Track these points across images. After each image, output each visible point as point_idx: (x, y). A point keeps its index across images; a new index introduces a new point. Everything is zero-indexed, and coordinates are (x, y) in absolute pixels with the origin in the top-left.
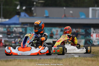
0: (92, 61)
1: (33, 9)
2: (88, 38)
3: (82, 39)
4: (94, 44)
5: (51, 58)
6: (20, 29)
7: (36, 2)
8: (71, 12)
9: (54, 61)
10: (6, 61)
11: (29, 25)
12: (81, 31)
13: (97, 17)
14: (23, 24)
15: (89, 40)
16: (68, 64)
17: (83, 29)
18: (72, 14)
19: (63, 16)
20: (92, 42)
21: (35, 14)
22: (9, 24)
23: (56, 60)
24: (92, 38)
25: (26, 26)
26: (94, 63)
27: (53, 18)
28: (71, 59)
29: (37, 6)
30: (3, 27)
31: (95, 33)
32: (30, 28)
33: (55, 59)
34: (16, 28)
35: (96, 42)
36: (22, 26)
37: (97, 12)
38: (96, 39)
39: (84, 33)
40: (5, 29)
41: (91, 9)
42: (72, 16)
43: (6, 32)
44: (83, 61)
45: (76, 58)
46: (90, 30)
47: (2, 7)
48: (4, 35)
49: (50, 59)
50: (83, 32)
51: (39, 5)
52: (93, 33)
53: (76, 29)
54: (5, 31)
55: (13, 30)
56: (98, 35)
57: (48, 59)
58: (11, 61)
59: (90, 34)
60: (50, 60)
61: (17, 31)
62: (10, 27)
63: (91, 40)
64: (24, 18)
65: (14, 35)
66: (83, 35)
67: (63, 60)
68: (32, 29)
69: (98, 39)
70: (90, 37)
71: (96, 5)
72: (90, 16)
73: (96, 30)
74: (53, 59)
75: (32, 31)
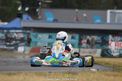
0: (115, 76)
1: (37, 10)
2: (105, 47)
3: (98, 48)
4: (112, 55)
6: (21, 35)
7: (42, 2)
8: (85, 15)
9: (67, 75)
10: (10, 74)
11: (32, 30)
12: (96, 38)
13: (116, 22)
14: (25, 28)
15: (107, 50)
16: (85, 79)
17: (100, 36)
18: (85, 17)
19: (75, 19)
20: (110, 53)
21: (40, 17)
22: (8, 29)
24: (109, 47)
25: (28, 31)
26: (117, 78)
27: (63, 22)
28: (88, 73)
29: (43, 7)
30: (1, 32)
31: (114, 41)
32: (34, 34)
33: (69, 73)
34: (17, 33)
35: (116, 52)
36: (24, 31)
37: (117, 15)
38: (115, 49)
39: (100, 41)
40: (3, 35)
41: (109, 11)
42: (86, 20)
43: (4, 38)
44: (103, 76)
45: (94, 72)
46: (107, 37)
48: (2, 42)
49: (63, 73)
50: (99, 40)
51: (45, 5)
52: (112, 41)
53: (90, 36)
54: (3, 37)
55: (13, 37)
56: (117, 44)
57: (60, 73)
58: (14, 74)
59: (108, 42)
60: (63, 74)
61: (18, 37)
62: (9, 33)
63: (109, 49)
64: (27, 21)
65: (14, 42)
66: (99, 43)
68: (36, 35)
69: (117, 49)
70: (108, 46)
71: (115, 7)
72: (108, 21)
73: (115, 37)
74: (66, 73)
75: (36, 37)
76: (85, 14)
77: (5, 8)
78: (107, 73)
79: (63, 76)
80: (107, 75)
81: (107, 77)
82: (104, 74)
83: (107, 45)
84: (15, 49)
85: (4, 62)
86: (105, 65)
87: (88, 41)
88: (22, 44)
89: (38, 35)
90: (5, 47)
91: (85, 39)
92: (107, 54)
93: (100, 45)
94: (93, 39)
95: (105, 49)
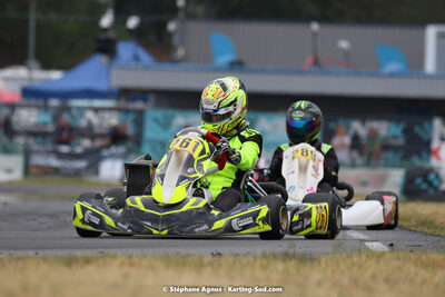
1: (172, 26)
2: (417, 162)
3: (394, 166)
4: (444, 192)
5: (267, 253)
6: (111, 118)
8: (344, 44)
9: (280, 266)
10: (70, 262)
11: (152, 98)
12: (385, 129)
14: (126, 94)
15: (426, 174)
16: (345, 280)
17: (398, 122)
18: (346, 53)
19: (309, 60)
20: (436, 183)
21: (180, 52)
22: (66, 95)
23: (291, 259)
24: (434, 162)
25: (139, 105)
27: (262, 71)
28: (355, 259)
29: (191, 16)
30: (38, 107)
32: (159, 114)
33: (286, 256)
34: (96, 110)
36: (123, 104)
39: (401, 141)
40: (46, 118)
41: (431, 32)
42: (349, 64)
43: (51, 128)
44: (411, 269)
45: (379, 256)
46: (426, 126)
47: (33, 16)
48: (43, 144)
49: (264, 255)
50: (395, 137)
51: (200, 10)
52: (443, 139)
53: (363, 122)
54: (45, 124)
55: (83, 123)
57: (255, 257)
58: (88, 261)
59: (428, 143)
60: (264, 262)
61: (100, 126)
62: (68, 109)
63: (431, 170)
64: (133, 68)
65: (86, 143)
66: (396, 149)
67: (323, 264)
68: (166, 118)
70: (428, 159)
72: (430, 65)
74: (275, 256)
75: (166, 125)
76: (344, 40)
77: (53, 17)
78: (424, 257)
79: (263, 268)
80: (425, 265)
81: (424, 274)
82: (416, 263)
83: (424, 155)
84: (89, 167)
85: (51, 216)
86: (419, 229)
87: (356, 140)
88: (114, 150)
89: (173, 117)
90: (54, 162)
91: (346, 132)
92: (424, 186)
93: (400, 155)
94: (373, 134)
95: (419, 169)
